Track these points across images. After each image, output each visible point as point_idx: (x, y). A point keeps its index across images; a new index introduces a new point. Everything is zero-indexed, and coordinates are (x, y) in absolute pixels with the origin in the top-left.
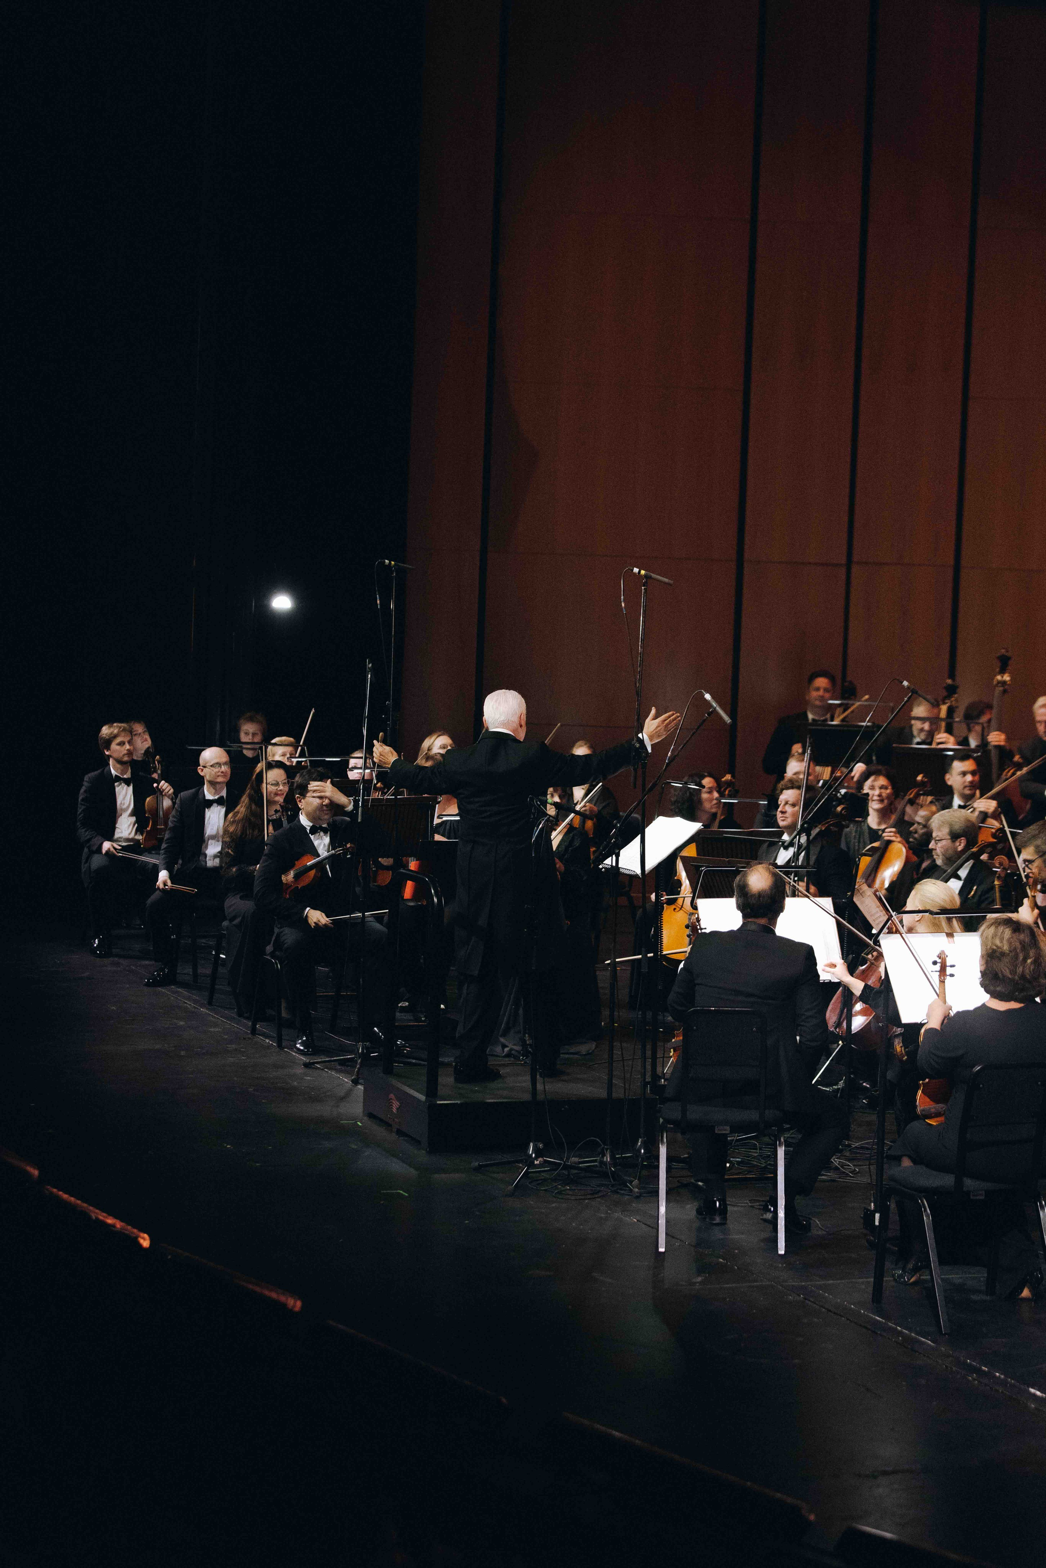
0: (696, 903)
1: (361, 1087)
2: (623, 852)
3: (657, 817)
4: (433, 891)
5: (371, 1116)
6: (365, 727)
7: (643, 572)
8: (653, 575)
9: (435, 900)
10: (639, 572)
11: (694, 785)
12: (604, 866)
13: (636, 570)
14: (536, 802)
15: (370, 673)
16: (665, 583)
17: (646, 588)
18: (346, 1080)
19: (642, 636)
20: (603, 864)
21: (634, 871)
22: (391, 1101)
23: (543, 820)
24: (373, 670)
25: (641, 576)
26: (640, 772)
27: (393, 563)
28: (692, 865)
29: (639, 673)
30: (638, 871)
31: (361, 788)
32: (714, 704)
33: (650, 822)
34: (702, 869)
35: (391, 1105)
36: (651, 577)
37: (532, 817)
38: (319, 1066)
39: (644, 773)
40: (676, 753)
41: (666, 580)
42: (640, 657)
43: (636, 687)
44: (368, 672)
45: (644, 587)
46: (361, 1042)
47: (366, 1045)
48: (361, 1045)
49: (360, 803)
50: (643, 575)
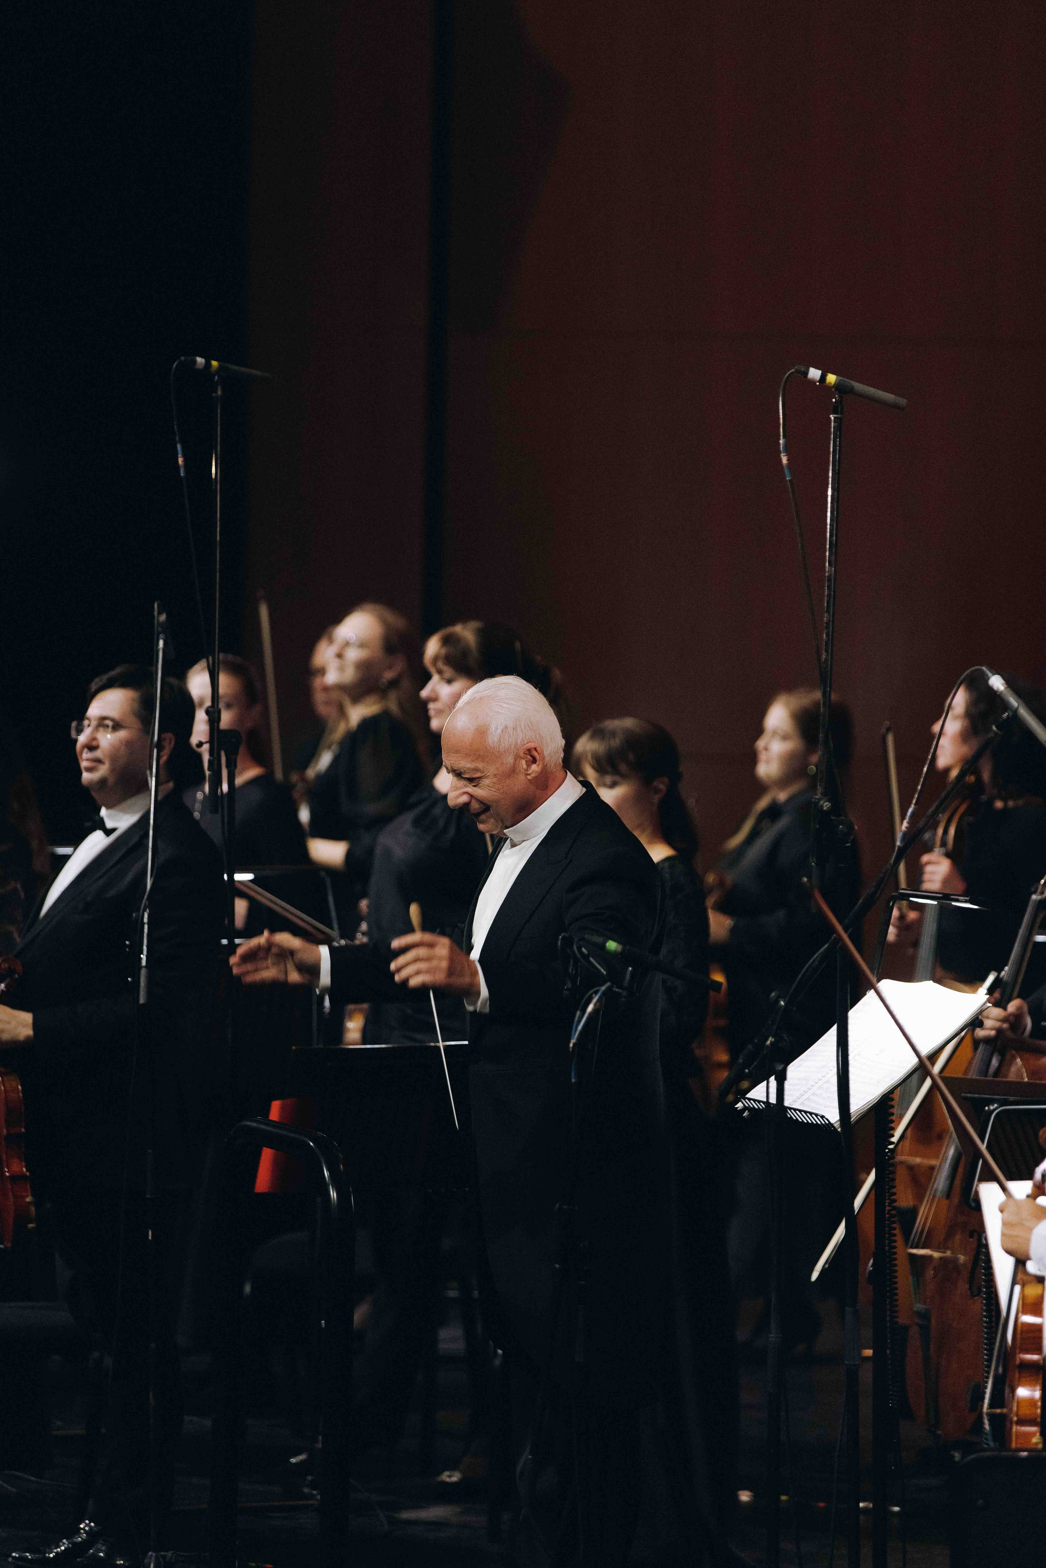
0: (977, 1193)
2: (796, 1070)
3: (877, 982)
4: (326, 1174)
7: (831, 378)
8: (858, 386)
9: (333, 1194)
10: (823, 378)
12: (747, 1103)
13: (814, 373)
14: (579, 949)
15: (161, 636)
16: (886, 403)
17: (840, 418)
19: (831, 536)
20: (745, 1099)
21: (823, 1117)
23: (596, 993)
25: (829, 387)
27: (215, 363)
29: (827, 628)
30: (833, 1116)
31: (146, 920)
32: (1014, 702)
33: (858, 996)
34: (992, 1108)
36: (852, 390)
37: (569, 985)
40: (921, 824)
41: (889, 397)
42: (829, 587)
43: (819, 659)
44: (159, 633)
45: (835, 416)
46: (153, 1552)
47: (164, 1557)
48: (153, 1559)
49: (143, 957)
50: (834, 386)
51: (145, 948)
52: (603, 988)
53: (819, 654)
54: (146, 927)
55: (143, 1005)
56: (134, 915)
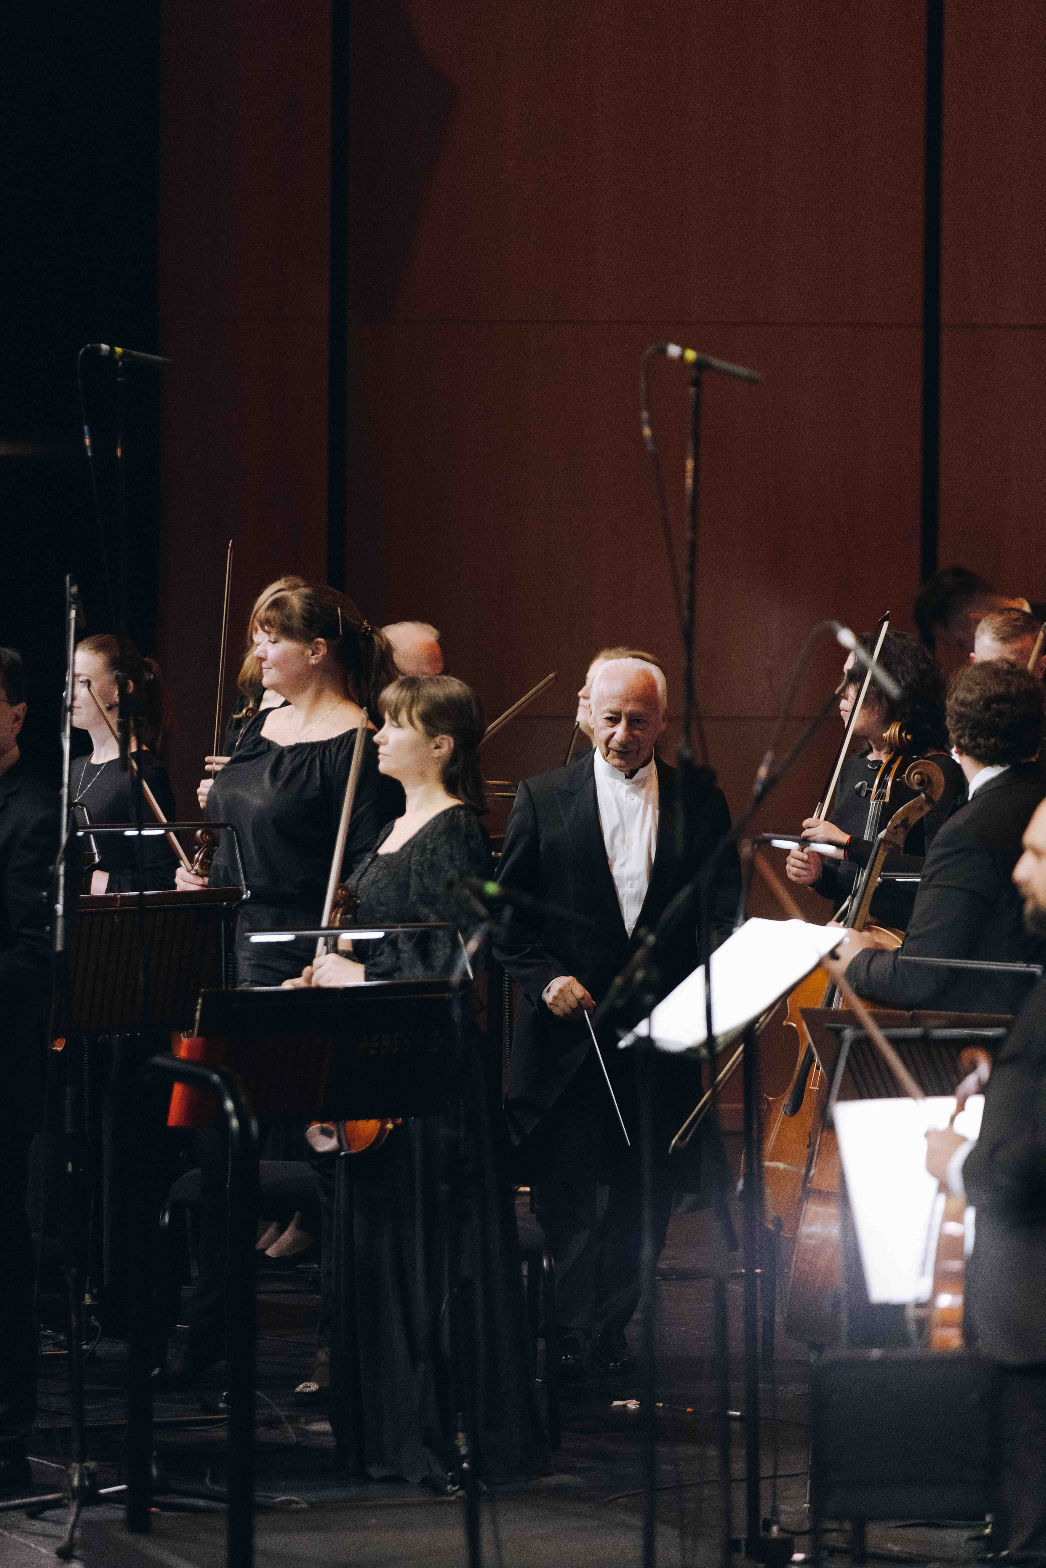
1: (77, 1565)
3: (746, 919)
4: (229, 1105)
7: (691, 355)
8: (715, 362)
9: (235, 1124)
10: (682, 354)
13: (674, 350)
15: (73, 606)
16: (740, 377)
17: (698, 392)
18: (43, 1551)
23: (476, 931)
25: (688, 363)
27: (119, 350)
28: (829, 1029)
29: (689, 588)
31: (61, 873)
34: (846, 1034)
36: (709, 366)
40: (777, 770)
41: (744, 371)
44: (71, 604)
45: (693, 389)
46: (78, 1462)
47: (87, 1468)
48: (77, 1470)
49: (60, 906)
50: (692, 362)
51: (61, 898)
52: (483, 927)
53: (679, 611)
54: (62, 878)
55: (59, 952)
56: (51, 867)
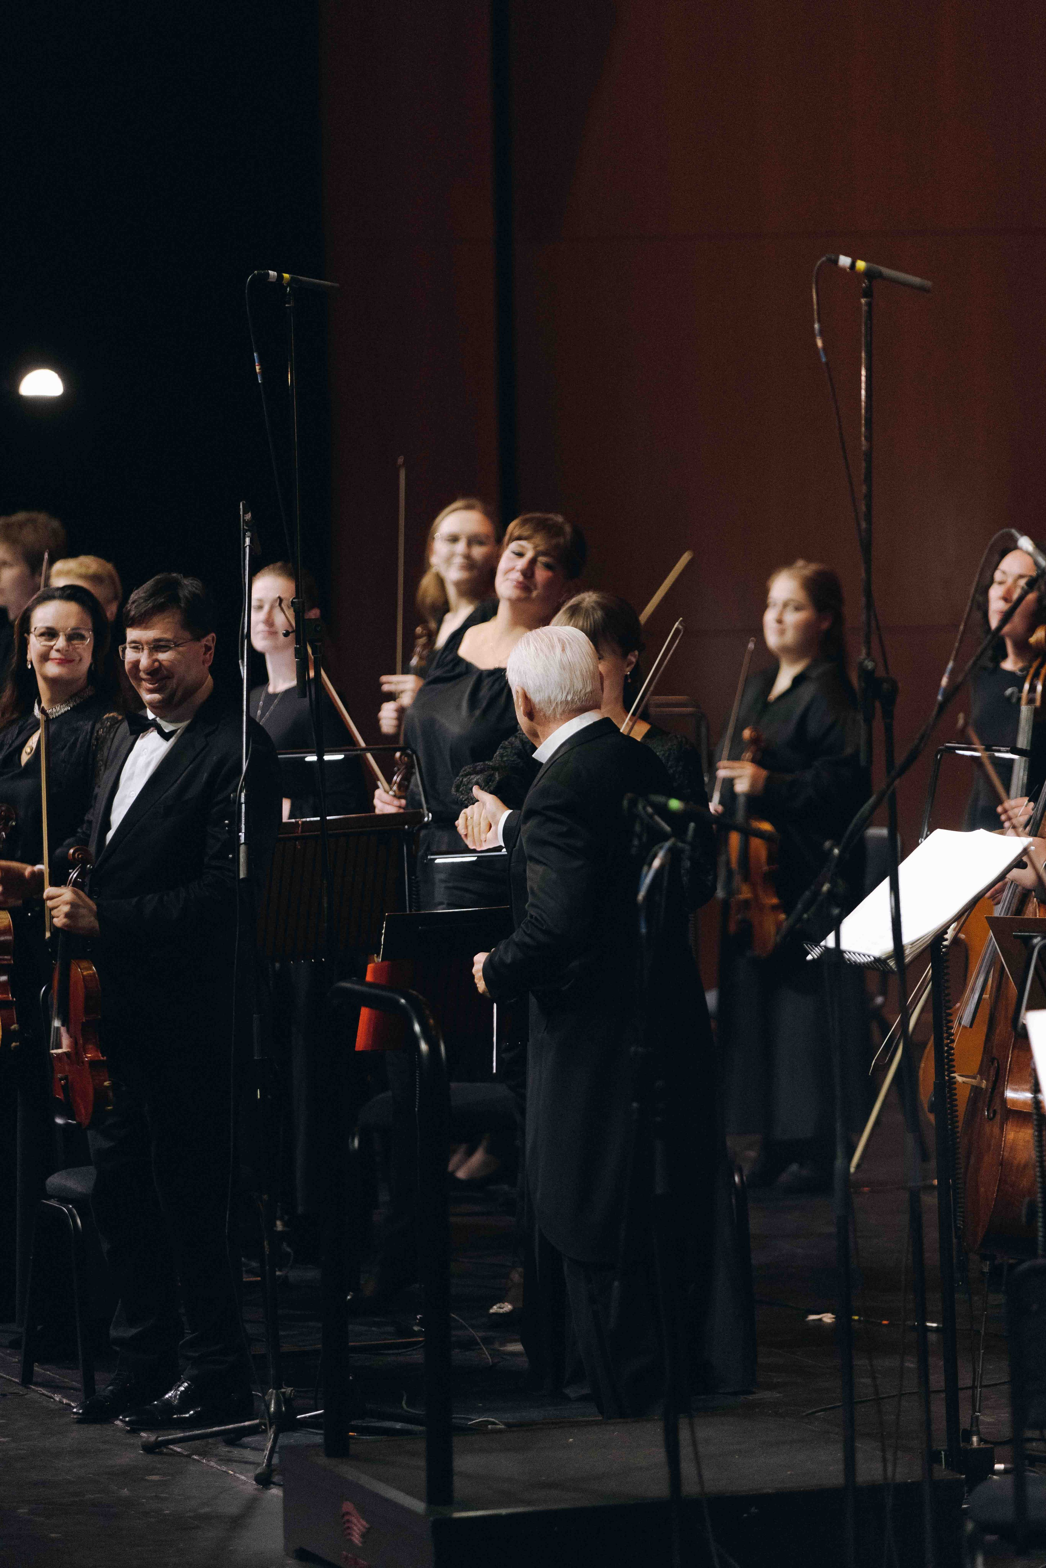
0: (1023, 1021)
1: (276, 1492)
4: (417, 1028)
5: (302, 1555)
6: (243, 659)
7: (861, 265)
8: (886, 271)
10: (853, 265)
11: (1007, 752)
13: (845, 261)
14: (644, 808)
15: (248, 534)
16: (911, 286)
17: (870, 302)
18: (243, 1477)
19: (866, 410)
21: (880, 956)
22: (346, 1518)
23: (661, 848)
24: (255, 527)
25: (859, 273)
26: (878, 724)
27: (286, 276)
28: (1016, 937)
29: (866, 499)
31: (243, 800)
33: (911, 845)
35: (349, 1528)
36: (880, 275)
37: (636, 842)
38: (179, 1450)
39: (889, 729)
40: (960, 679)
41: (916, 280)
42: (866, 461)
43: (860, 529)
44: (245, 531)
45: (865, 299)
46: (274, 1389)
47: (284, 1393)
48: (274, 1396)
49: (242, 835)
50: (863, 272)
51: (243, 826)
52: (668, 844)
53: (859, 525)
54: (243, 806)
55: (243, 879)
56: (232, 795)
